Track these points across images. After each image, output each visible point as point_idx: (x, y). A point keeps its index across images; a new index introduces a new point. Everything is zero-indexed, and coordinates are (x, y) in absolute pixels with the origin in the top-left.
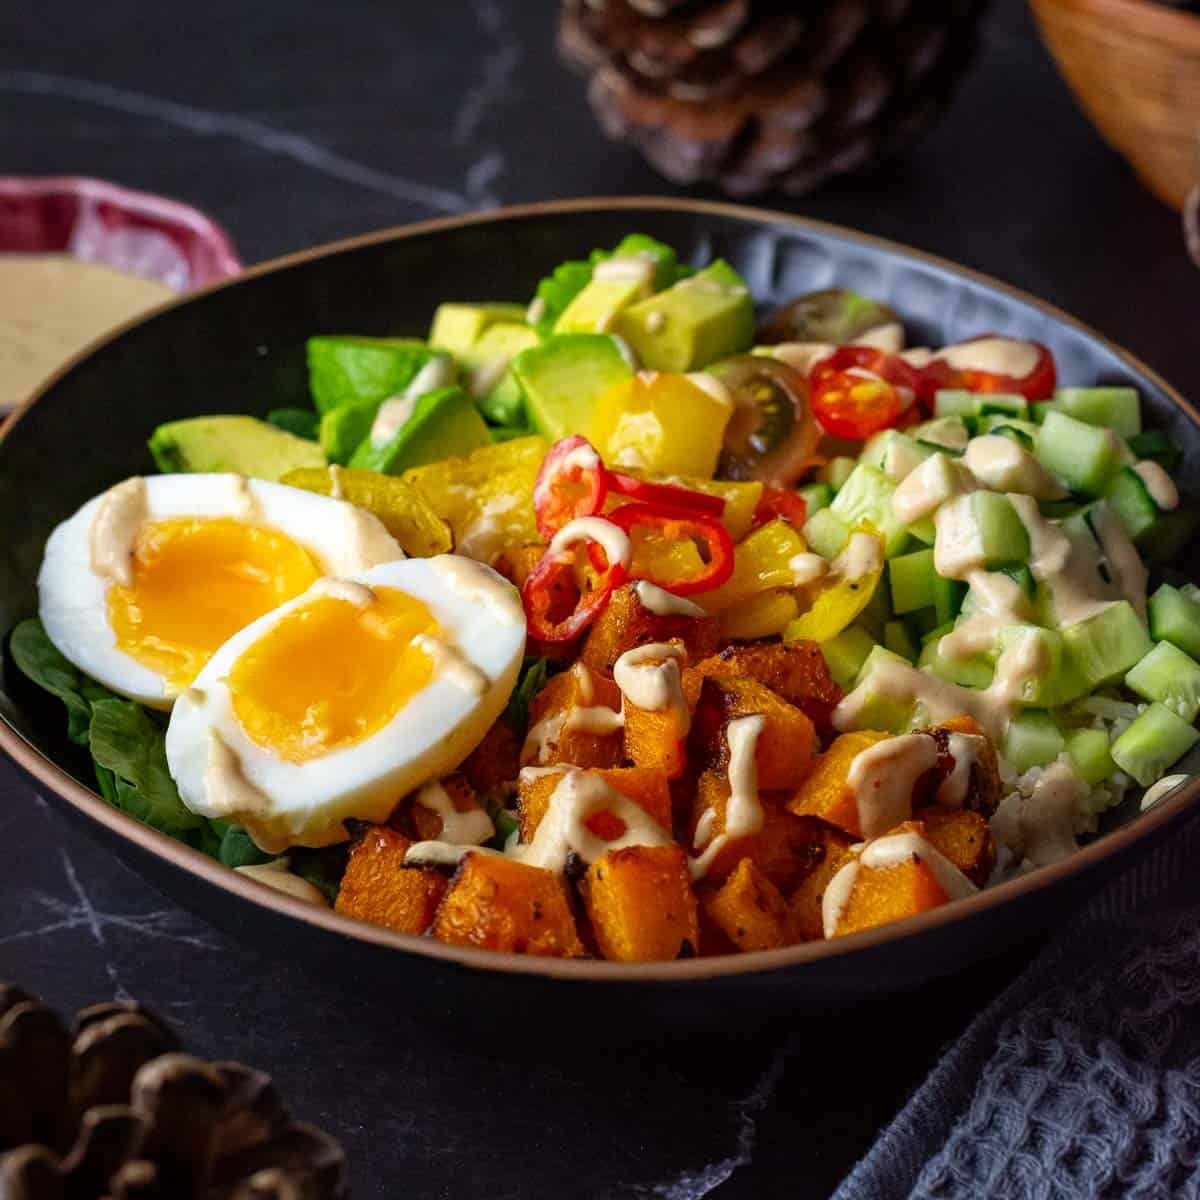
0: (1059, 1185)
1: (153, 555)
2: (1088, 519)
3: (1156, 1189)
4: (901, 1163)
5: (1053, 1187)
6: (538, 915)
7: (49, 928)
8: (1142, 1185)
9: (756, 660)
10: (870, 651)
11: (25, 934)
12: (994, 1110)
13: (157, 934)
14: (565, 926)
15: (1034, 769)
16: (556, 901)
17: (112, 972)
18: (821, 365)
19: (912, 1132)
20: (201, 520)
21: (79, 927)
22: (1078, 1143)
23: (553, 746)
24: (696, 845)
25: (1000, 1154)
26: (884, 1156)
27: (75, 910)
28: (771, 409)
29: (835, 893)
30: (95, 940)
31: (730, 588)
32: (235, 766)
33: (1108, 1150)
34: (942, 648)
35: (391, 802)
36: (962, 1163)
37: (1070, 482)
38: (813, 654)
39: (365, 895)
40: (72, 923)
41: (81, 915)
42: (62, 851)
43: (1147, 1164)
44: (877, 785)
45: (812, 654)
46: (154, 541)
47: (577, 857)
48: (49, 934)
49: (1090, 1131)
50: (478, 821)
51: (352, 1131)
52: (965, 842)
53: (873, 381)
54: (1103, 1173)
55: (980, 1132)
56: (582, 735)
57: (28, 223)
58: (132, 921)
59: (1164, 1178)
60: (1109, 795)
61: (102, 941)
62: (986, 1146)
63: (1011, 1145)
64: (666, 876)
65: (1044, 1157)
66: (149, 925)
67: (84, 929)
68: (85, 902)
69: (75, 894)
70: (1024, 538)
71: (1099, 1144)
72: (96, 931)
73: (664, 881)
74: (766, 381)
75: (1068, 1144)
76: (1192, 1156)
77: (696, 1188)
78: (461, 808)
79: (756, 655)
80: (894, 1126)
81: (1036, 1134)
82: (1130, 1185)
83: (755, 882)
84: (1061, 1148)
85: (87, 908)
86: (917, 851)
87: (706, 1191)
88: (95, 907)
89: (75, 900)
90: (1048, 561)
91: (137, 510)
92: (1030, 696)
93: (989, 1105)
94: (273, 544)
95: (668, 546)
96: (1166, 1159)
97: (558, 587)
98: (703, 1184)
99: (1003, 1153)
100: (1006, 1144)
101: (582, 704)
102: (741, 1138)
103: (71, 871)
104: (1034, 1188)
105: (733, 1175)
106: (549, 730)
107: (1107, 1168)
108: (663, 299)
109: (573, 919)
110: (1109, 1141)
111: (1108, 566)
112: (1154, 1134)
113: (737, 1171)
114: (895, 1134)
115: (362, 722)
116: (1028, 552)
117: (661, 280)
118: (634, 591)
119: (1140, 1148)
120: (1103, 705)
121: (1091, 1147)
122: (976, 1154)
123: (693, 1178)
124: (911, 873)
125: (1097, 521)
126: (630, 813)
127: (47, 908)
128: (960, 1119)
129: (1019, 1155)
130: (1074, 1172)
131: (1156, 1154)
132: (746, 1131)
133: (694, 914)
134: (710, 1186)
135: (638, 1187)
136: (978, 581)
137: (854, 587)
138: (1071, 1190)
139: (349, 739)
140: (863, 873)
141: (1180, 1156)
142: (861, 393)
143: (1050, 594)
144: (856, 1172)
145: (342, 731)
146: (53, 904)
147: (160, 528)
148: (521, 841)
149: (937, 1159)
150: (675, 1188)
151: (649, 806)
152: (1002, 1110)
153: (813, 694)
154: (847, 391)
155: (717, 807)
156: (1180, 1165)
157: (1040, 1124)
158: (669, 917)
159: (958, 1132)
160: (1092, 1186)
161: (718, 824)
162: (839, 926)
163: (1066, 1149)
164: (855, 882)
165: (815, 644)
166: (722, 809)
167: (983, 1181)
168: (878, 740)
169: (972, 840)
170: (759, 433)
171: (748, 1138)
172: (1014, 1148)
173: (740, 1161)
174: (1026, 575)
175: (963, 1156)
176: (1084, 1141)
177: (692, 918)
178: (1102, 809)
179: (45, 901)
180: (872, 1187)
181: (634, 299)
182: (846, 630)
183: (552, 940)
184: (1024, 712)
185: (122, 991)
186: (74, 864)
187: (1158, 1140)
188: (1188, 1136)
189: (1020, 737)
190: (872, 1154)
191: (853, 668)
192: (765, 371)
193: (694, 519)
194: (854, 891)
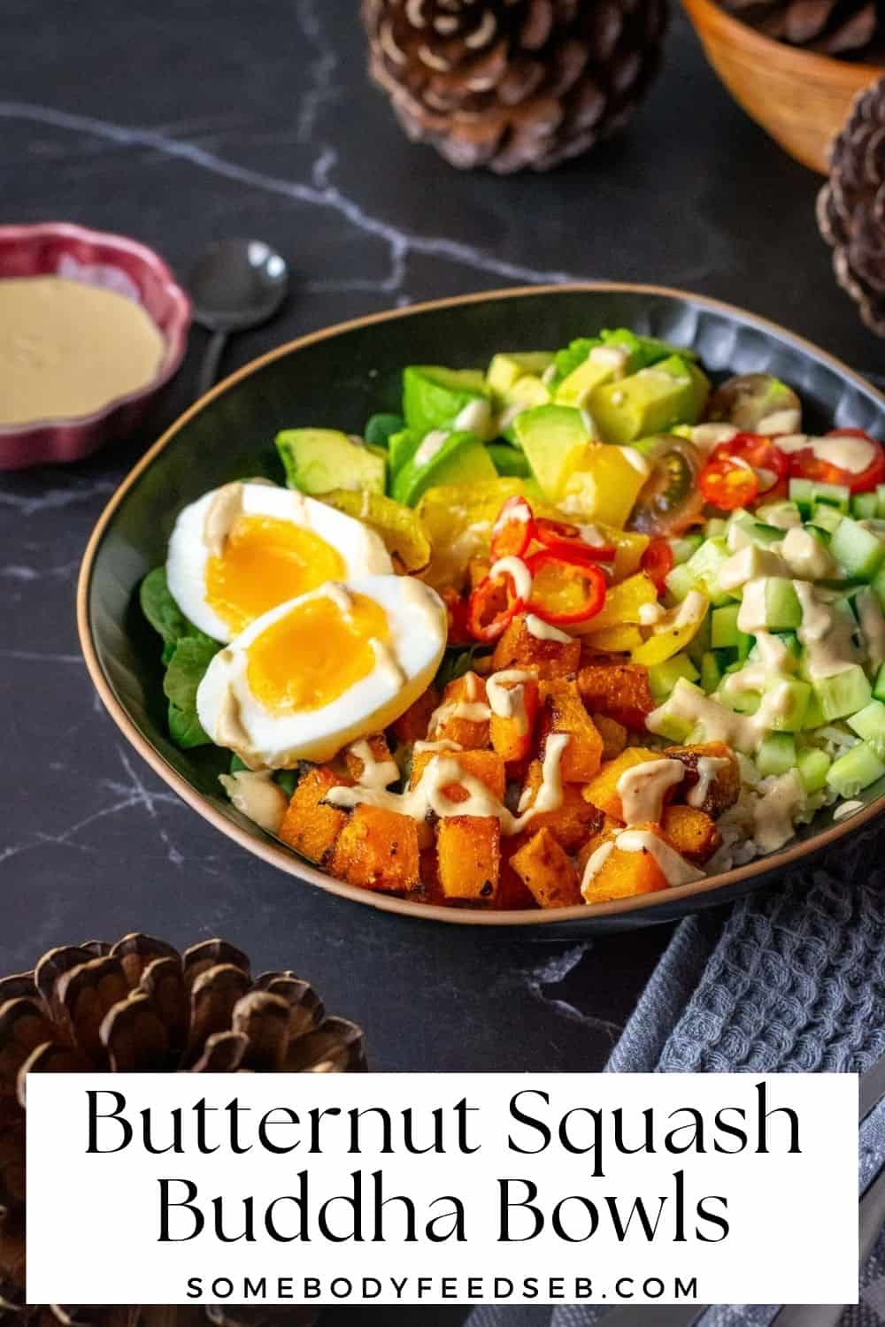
0: (795, 971)
1: (240, 539)
2: (852, 602)
3: (856, 969)
5: (791, 971)
6: (394, 852)
7: (118, 807)
8: (847, 966)
9: (600, 677)
10: (677, 680)
11: (103, 813)
12: (750, 921)
14: (412, 861)
15: (772, 777)
16: (411, 843)
17: (165, 837)
18: (722, 447)
20: (273, 521)
21: (138, 804)
22: (805, 941)
23: (443, 726)
24: (519, 810)
25: (755, 951)
27: (136, 791)
28: (677, 478)
29: (595, 861)
30: (149, 813)
31: (600, 620)
32: (236, 713)
33: (823, 946)
34: (729, 683)
35: (333, 750)
36: (731, 958)
37: (848, 571)
38: (641, 676)
39: (303, 811)
40: (133, 801)
41: (140, 795)
43: (850, 951)
44: (637, 791)
45: (643, 675)
46: (241, 530)
47: (433, 812)
48: (120, 811)
49: (812, 934)
50: (389, 771)
52: (695, 833)
53: (744, 469)
54: (822, 961)
55: (742, 936)
56: (463, 722)
57: (26, 259)
59: (860, 960)
60: (824, 798)
61: (154, 814)
62: (746, 946)
63: (762, 945)
64: (482, 837)
65: (785, 954)
67: (141, 805)
68: (140, 786)
69: (133, 780)
70: (798, 612)
71: (817, 942)
72: (149, 806)
73: (480, 840)
74: (679, 457)
75: (798, 943)
76: (876, 943)
77: (560, 969)
78: (378, 759)
79: (601, 673)
81: (778, 937)
82: (840, 966)
83: (546, 844)
84: (794, 946)
85: (140, 790)
86: (646, 846)
87: (567, 970)
89: (131, 784)
90: (811, 631)
91: (235, 506)
92: (780, 725)
93: (747, 916)
94: (314, 546)
95: (563, 585)
96: (861, 948)
97: (494, 597)
98: (564, 965)
99: (758, 951)
100: (760, 944)
101: (467, 700)
103: (125, 761)
104: (779, 972)
105: (583, 957)
106: (444, 715)
107: (824, 957)
108: (629, 383)
109: (419, 855)
110: (825, 939)
111: (859, 636)
113: (585, 954)
115: (319, 694)
116: (800, 623)
117: (632, 366)
118: (524, 621)
119: (843, 941)
120: (833, 735)
121: (813, 944)
122: (741, 950)
123: (557, 961)
124: (639, 861)
125: (859, 604)
126: (472, 786)
127: (115, 791)
129: (768, 952)
130: (804, 960)
131: (854, 946)
133: (498, 865)
134: (568, 967)
135: (524, 971)
136: (762, 638)
137: (676, 633)
138: (803, 974)
139: (309, 707)
140: (615, 852)
141: (868, 945)
142: (735, 478)
143: (809, 655)
145: (307, 701)
146: (118, 788)
147: (247, 520)
148: (409, 789)
149: (715, 956)
150: (548, 971)
151: (487, 784)
152: (755, 921)
153: (634, 706)
154: (724, 475)
155: (533, 789)
157: (781, 930)
158: (479, 865)
159: (727, 936)
160: (815, 970)
161: (532, 799)
162: (590, 886)
163: (797, 946)
164: (609, 857)
165: (646, 669)
166: (536, 792)
167: (747, 970)
168: (646, 759)
169: (700, 833)
170: (665, 494)
172: (764, 948)
173: (586, 946)
174: (794, 640)
175: (732, 954)
176: (808, 941)
177: (496, 867)
178: (819, 807)
179: (112, 786)
180: (675, 970)
181: (609, 380)
182: (672, 658)
183: (399, 871)
184: (773, 736)
185: (174, 851)
187: (854, 935)
188: (874, 930)
189: (768, 754)
191: (670, 688)
192: (678, 449)
193: (586, 566)
194: (606, 863)
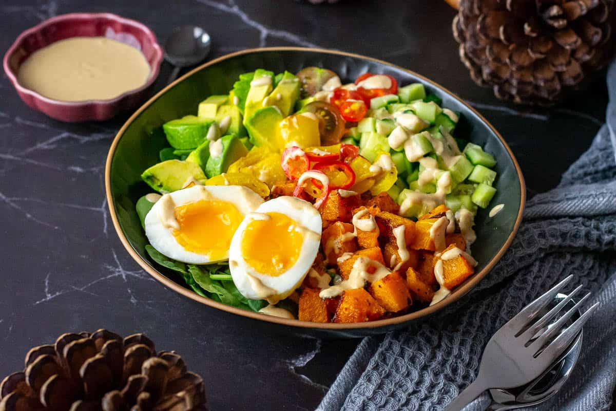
0: (409, 367)
3: (437, 367)
4: (364, 356)
5: (407, 367)
7: (110, 276)
8: (433, 366)
11: (102, 279)
12: (391, 343)
13: (143, 277)
17: (129, 291)
19: (367, 346)
21: (119, 275)
22: (415, 354)
23: (340, 249)
25: (392, 357)
26: (359, 354)
27: (117, 270)
30: (124, 280)
33: (423, 356)
36: (381, 360)
40: (117, 274)
41: (119, 272)
42: (113, 249)
43: (435, 359)
48: (110, 278)
49: (419, 350)
51: (203, 344)
54: (422, 363)
55: (386, 350)
57: (91, 28)
58: (134, 273)
59: (439, 364)
61: (126, 280)
62: (388, 354)
65: (405, 359)
66: (139, 275)
67: (120, 276)
68: (120, 267)
69: (116, 264)
72: (124, 277)
74: (322, 109)
75: (412, 354)
77: (304, 361)
80: (362, 344)
81: (403, 351)
82: (430, 366)
84: (410, 355)
85: (121, 269)
87: (307, 362)
88: (124, 269)
89: (117, 267)
90: (439, 150)
92: (450, 192)
93: (390, 341)
96: (440, 358)
98: (306, 359)
100: (394, 354)
102: (317, 344)
103: (115, 256)
104: (402, 367)
105: (315, 356)
110: (424, 353)
112: (437, 351)
113: (316, 355)
114: (362, 347)
118: (338, 193)
119: (432, 355)
121: (418, 355)
122: (385, 356)
123: (303, 357)
127: (109, 269)
128: (381, 344)
129: (398, 357)
130: (413, 362)
131: (437, 357)
132: (319, 342)
134: (308, 360)
135: (287, 361)
138: (413, 368)
139: (289, 265)
141: (444, 357)
144: (350, 360)
146: (111, 268)
147: (181, 208)
148: (343, 280)
149: (374, 358)
150: (298, 361)
152: (393, 343)
156: (444, 359)
157: (404, 348)
159: (380, 350)
160: (418, 367)
167: (387, 365)
171: (320, 344)
172: (396, 355)
173: (317, 351)
175: (381, 358)
179: (108, 267)
180: (355, 364)
184: (447, 196)
185: (133, 298)
186: (117, 254)
188: (447, 351)
189: (450, 204)
190: (355, 353)
